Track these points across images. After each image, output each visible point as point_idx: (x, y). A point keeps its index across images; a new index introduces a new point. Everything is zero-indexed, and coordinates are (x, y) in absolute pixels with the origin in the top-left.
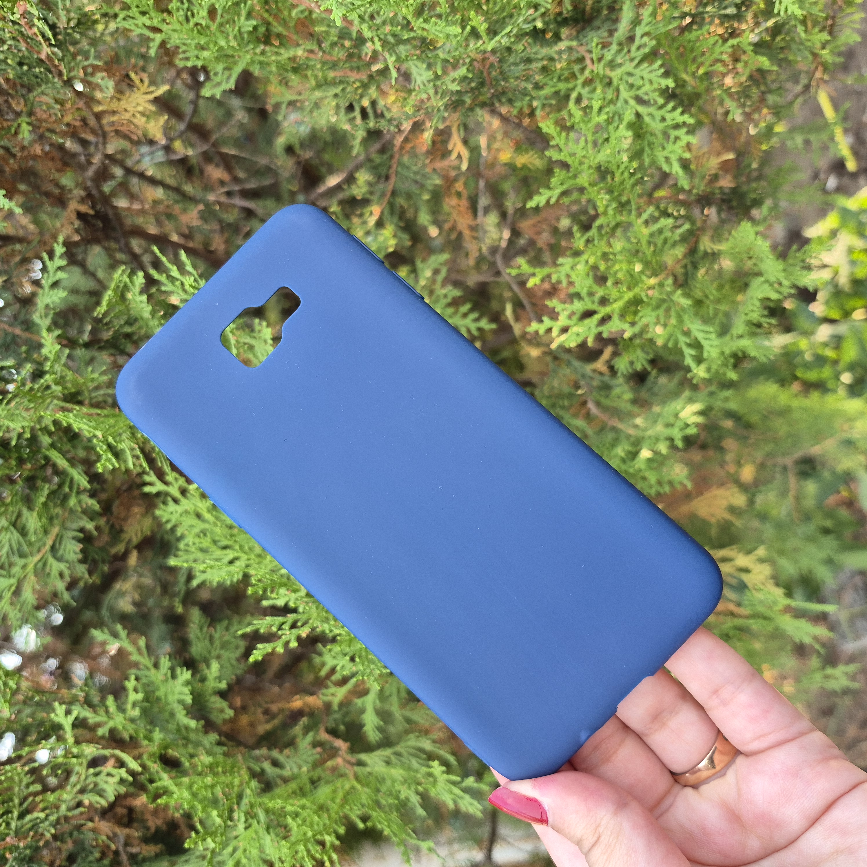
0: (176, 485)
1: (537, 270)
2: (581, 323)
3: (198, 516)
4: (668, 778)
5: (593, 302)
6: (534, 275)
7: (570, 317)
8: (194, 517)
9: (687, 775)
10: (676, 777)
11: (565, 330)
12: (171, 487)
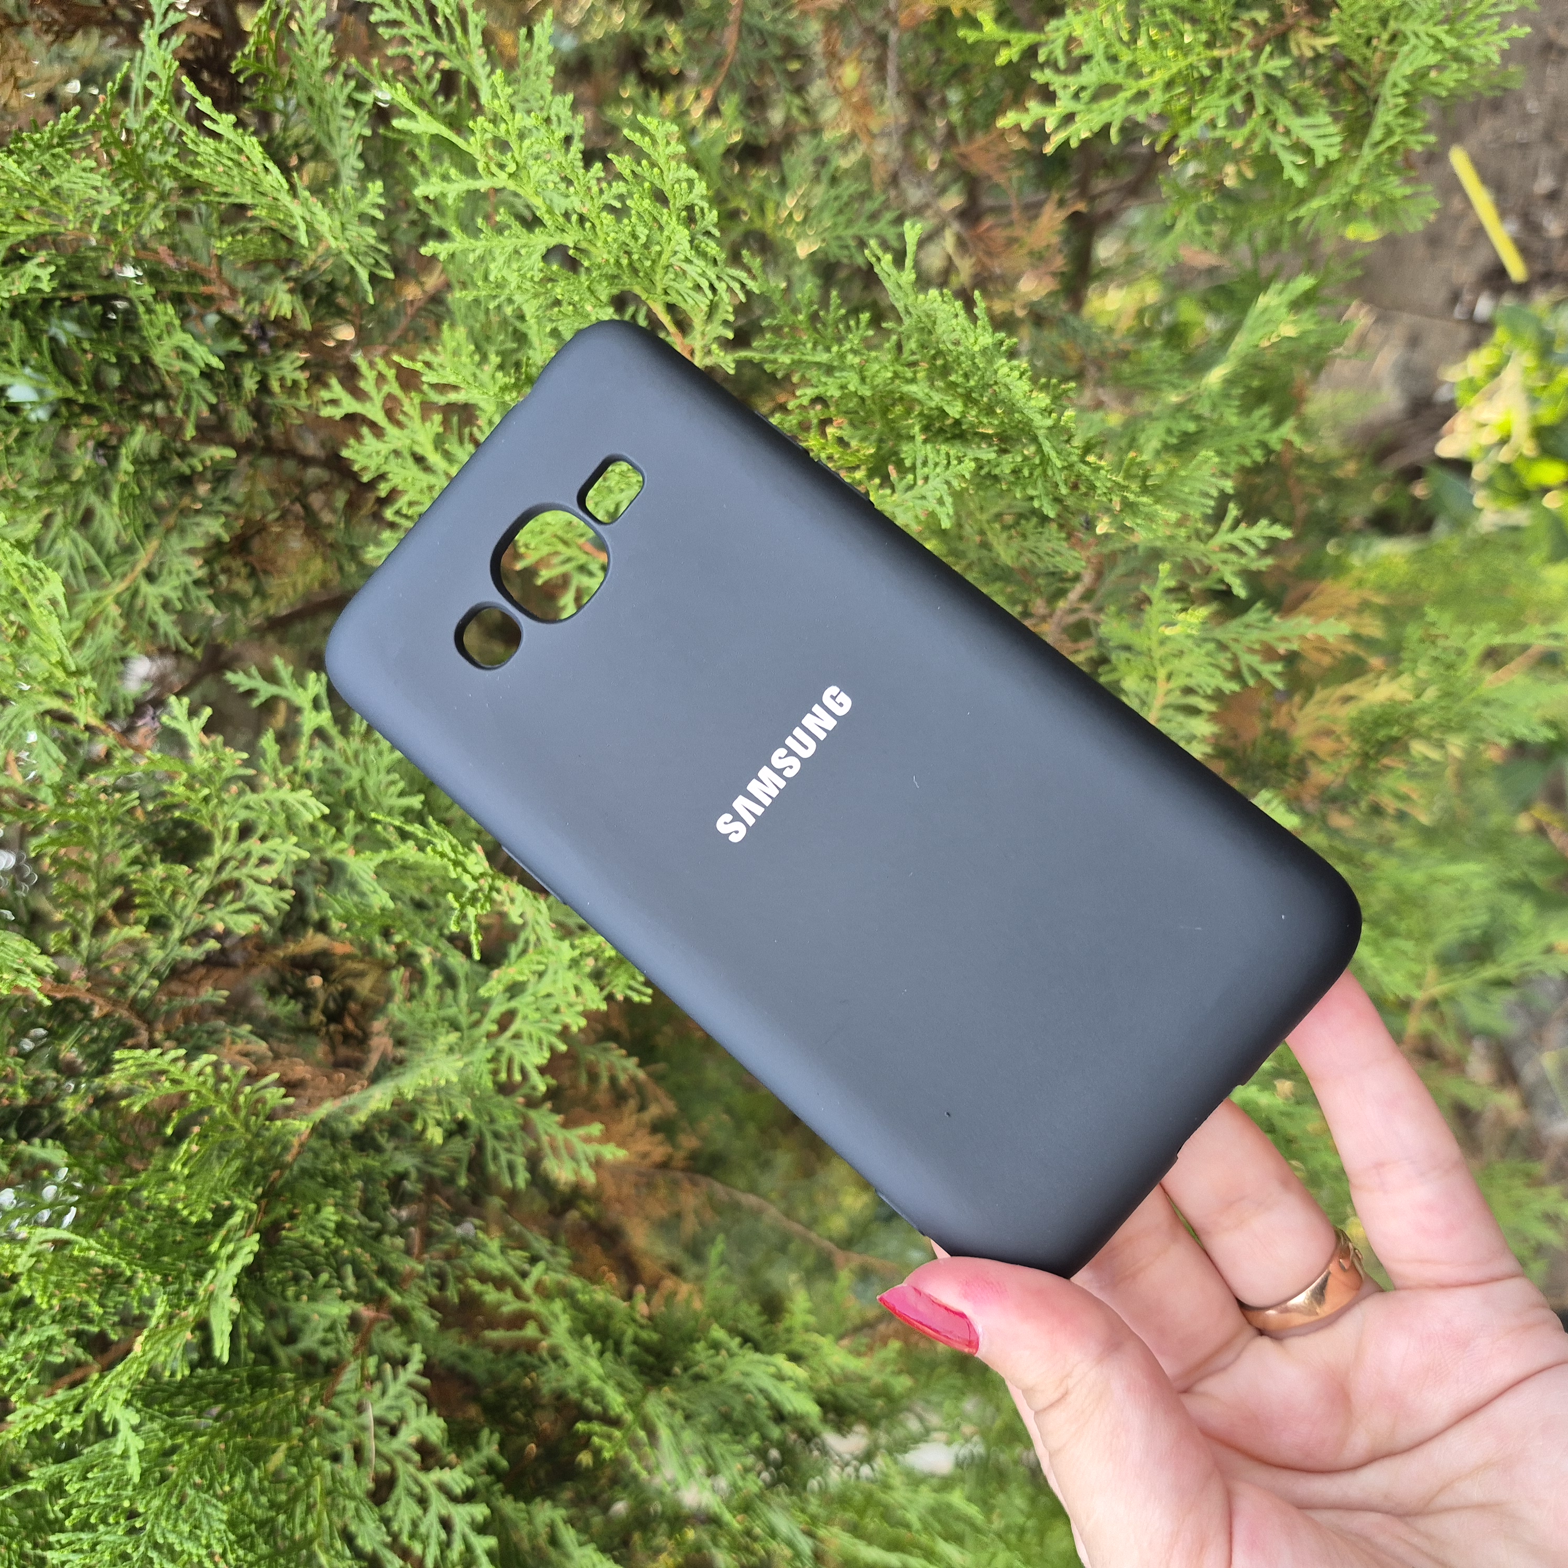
0: (378, 399)
1: (1013, 36)
2: (1095, 106)
3: (419, 460)
4: (1233, 1317)
5: (1117, 72)
6: (1007, 43)
7: (1076, 96)
8: (410, 461)
9: (1271, 1312)
10: (1250, 1314)
11: (1069, 118)
12: (368, 405)
